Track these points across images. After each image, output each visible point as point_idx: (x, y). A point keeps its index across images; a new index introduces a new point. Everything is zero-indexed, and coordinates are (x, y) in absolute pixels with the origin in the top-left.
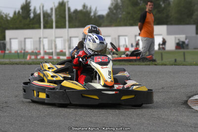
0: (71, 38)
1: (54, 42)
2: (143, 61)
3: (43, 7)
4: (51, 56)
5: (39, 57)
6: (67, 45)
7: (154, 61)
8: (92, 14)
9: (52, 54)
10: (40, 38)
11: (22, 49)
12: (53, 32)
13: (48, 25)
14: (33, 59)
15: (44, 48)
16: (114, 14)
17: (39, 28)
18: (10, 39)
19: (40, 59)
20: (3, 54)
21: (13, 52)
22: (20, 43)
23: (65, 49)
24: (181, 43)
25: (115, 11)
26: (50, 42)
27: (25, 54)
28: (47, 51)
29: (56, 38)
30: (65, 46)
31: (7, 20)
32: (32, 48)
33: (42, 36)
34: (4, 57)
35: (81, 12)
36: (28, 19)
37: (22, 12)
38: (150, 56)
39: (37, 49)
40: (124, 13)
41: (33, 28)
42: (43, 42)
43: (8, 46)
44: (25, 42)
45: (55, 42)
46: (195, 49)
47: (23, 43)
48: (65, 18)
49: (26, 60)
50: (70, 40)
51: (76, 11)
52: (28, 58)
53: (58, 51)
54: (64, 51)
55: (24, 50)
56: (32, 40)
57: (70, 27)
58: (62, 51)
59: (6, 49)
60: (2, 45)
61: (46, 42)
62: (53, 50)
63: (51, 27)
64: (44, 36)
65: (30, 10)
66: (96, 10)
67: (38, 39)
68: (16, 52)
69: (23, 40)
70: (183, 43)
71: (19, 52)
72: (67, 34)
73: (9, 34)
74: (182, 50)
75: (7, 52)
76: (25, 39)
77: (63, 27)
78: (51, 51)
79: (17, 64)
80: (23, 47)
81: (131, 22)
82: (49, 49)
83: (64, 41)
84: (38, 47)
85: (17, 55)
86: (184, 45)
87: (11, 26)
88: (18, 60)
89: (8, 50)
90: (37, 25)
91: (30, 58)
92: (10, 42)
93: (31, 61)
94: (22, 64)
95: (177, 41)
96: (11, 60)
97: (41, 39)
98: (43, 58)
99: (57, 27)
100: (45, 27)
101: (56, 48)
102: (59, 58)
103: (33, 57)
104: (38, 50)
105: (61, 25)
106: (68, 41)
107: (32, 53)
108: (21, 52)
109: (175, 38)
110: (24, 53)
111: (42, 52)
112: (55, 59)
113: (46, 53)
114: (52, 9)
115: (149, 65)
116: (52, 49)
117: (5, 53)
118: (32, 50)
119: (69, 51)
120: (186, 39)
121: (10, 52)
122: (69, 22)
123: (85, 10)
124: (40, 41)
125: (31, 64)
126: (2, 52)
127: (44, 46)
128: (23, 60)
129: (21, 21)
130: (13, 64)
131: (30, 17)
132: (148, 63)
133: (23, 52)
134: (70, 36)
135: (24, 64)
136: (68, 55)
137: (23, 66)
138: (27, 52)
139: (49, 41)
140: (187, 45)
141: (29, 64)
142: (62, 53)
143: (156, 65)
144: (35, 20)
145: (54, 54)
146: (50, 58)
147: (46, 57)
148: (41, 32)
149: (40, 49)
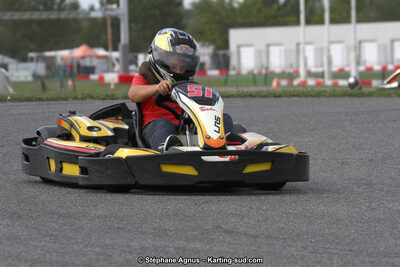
0: (360, 42)
1: (325, 52)
4: (321, 80)
5: (296, 82)
6: (353, 56)
9: (322, 75)
10: (298, 44)
11: (262, 66)
12: (325, 31)
13: (314, 18)
14: (283, 87)
15: (306, 65)
17: (297, 23)
18: (239, 47)
19: (298, 85)
20: (223, 77)
21: (244, 72)
22: (258, 54)
23: (348, 65)
26: (319, 52)
27: (268, 76)
28: (313, 70)
29: (331, 42)
30: (348, 59)
31: (233, 9)
32: (283, 63)
33: (301, 40)
34: (225, 83)
36: (275, 7)
39: (291, 66)
41: (285, 24)
42: (304, 51)
43: (233, 62)
44: (268, 52)
45: (329, 51)
47: (264, 55)
49: (270, 89)
50: (358, 47)
52: (274, 83)
53: (335, 69)
54: (347, 69)
55: (267, 69)
56: (282, 48)
57: (359, 20)
58: (342, 70)
59: (231, 67)
60: (221, 59)
61: (310, 52)
62: (325, 68)
63: (321, 22)
64: (308, 40)
67: (294, 47)
68: (251, 73)
69: (264, 48)
71: (256, 72)
72: (352, 36)
73: (236, 36)
75: (232, 73)
76: (268, 46)
77: (346, 20)
78: (320, 70)
79: (251, 96)
80: (264, 61)
82: (316, 66)
83: (348, 50)
84: (294, 61)
85: (253, 77)
87: (240, 21)
88: (253, 89)
89: (234, 69)
90: (293, 18)
91: (278, 84)
92: (239, 53)
93: (280, 90)
94: (261, 96)
96: (240, 89)
97: (301, 47)
98: (304, 84)
99: (333, 21)
100: (308, 22)
101: (330, 63)
102: (335, 84)
103: (284, 83)
104: (295, 68)
105: (341, 17)
106: (355, 49)
107: (283, 75)
108: (260, 73)
110: (266, 75)
111: (302, 72)
112: (328, 87)
113: (310, 74)
116: (322, 66)
117: (227, 75)
118: (283, 68)
119: (357, 68)
121: (239, 73)
122: (358, 10)
124: (298, 51)
125: (280, 96)
126: (221, 73)
127: (305, 60)
128: (263, 89)
129: (259, 11)
130: (245, 96)
133: (264, 72)
134: (359, 38)
135: (266, 96)
137: (265, 100)
138: (272, 73)
139: (316, 50)
141: (275, 96)
142: (343, 74)
144: (289, 7)
145: (326, 75)
146: (319, 84)
147: (311, 82)
148: (300, 32)
149: (298, 66)
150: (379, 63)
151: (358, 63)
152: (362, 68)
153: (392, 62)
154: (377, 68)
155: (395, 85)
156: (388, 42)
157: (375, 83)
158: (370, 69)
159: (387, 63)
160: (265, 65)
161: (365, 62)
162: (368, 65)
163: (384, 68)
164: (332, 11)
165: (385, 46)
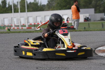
0: (28, 17)
2: (69, 29)
3: (13, 1)
4: (18, 27)
5: (12, 28)
6: (26, 21)
7: (75, 29)
8: (39, 4)
9: (18, 26)
10: (12, 18)
11: (2, 24)
12: (19, 14)
13: (16, 11)
15: (14, 23)
16: (51, 4)
17: (11, 12)
22: (1, 21)
23: (25, 23)
24: (86, 18)
25: (51, 3)
26: (18, 20)
28: (16, 25)
29: (20, 17)
33: (13, 17)
35: (33, 3)
36: (5, 8)
37: (2, 5)
38: (72, 26)
39: (10, 24)
40: (56, 3)
41: (8, 13)
42: (14, 20)
44: (4, 20)
45: (20, 20)
46: (94, 21)
47: (3, 21)
48: (25, 7)
51: (30, 3)
53: (22, 24)
54: (25, 24)
55: (4, 25)
56: (8, 19)
57: (28, 11)
58: (24, 25)
61: (15, 20)
62: (19, 24)
63: (18, 12)
65: (6, 3)
66: (41, 2)
67: (11, 19)
69: (3, 19)
70: (88, 18)
71: (1, 25)
74: (88, 22)
76: (4, 18)
77: (24, 11)
78: (18, 25)
80: (3, 23)
81: (60, 8)
82: (17, 24)
83: (25, 19)
84: (11, 22)
86: (89, 19)
90: (10, 11)
95: (85, 17)
97: (13, 19)
98: (14, 28)
99: (21, 12)
100: (14, 12)
101: (21, 23)
104: (11, 24)
105: (23, 11)
106: (27, 19)
107: (8, 26)
108: (2, 26)
109: (84, 16)
110: (4, 26)
112: (20, 29)
113: (15, 26)
114: (18, 2)
115: (72, 31)
116: (18, 23)
118: (8, 24)
119: (28, 24)
120: (89, 16)
122: (27, 9)
123: (35, 2)
124: (12, 20)
129: (1, 9)
131: (6, 7)
132: (72, 30)
133: (3, 25)
136: (27, 26)
138: (5, 26)
140: (90, 19)
143: (76, 31)
144: (9, 8)
145: (20, 26)
146: (18, 28)
147: (16, 28)
148: (13, 15)
149: (12, 24)
150: (33, 23)
151: (28, 23)
152: (29, 24)
153: (37, 22)
154: (33, 24)
155: (39, 29)
156: (35, 17)
157: (33, 28)
158: (31, 24)
159: (35, 23)
160: (3, 24)
161: (29, 22)
162: (31, 23)
163: (35, 24)
164: (21, 9)
165: (35, 18)
